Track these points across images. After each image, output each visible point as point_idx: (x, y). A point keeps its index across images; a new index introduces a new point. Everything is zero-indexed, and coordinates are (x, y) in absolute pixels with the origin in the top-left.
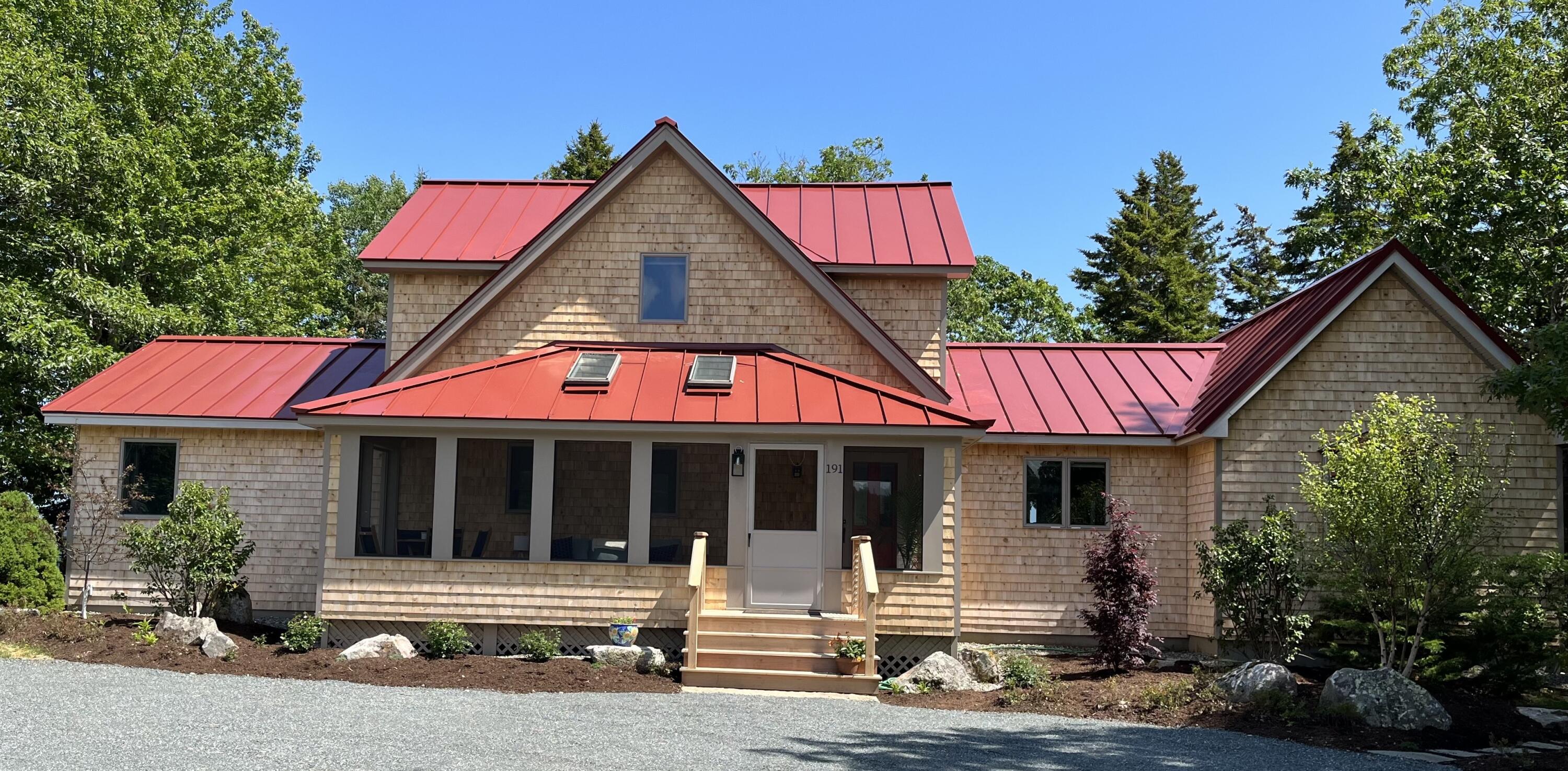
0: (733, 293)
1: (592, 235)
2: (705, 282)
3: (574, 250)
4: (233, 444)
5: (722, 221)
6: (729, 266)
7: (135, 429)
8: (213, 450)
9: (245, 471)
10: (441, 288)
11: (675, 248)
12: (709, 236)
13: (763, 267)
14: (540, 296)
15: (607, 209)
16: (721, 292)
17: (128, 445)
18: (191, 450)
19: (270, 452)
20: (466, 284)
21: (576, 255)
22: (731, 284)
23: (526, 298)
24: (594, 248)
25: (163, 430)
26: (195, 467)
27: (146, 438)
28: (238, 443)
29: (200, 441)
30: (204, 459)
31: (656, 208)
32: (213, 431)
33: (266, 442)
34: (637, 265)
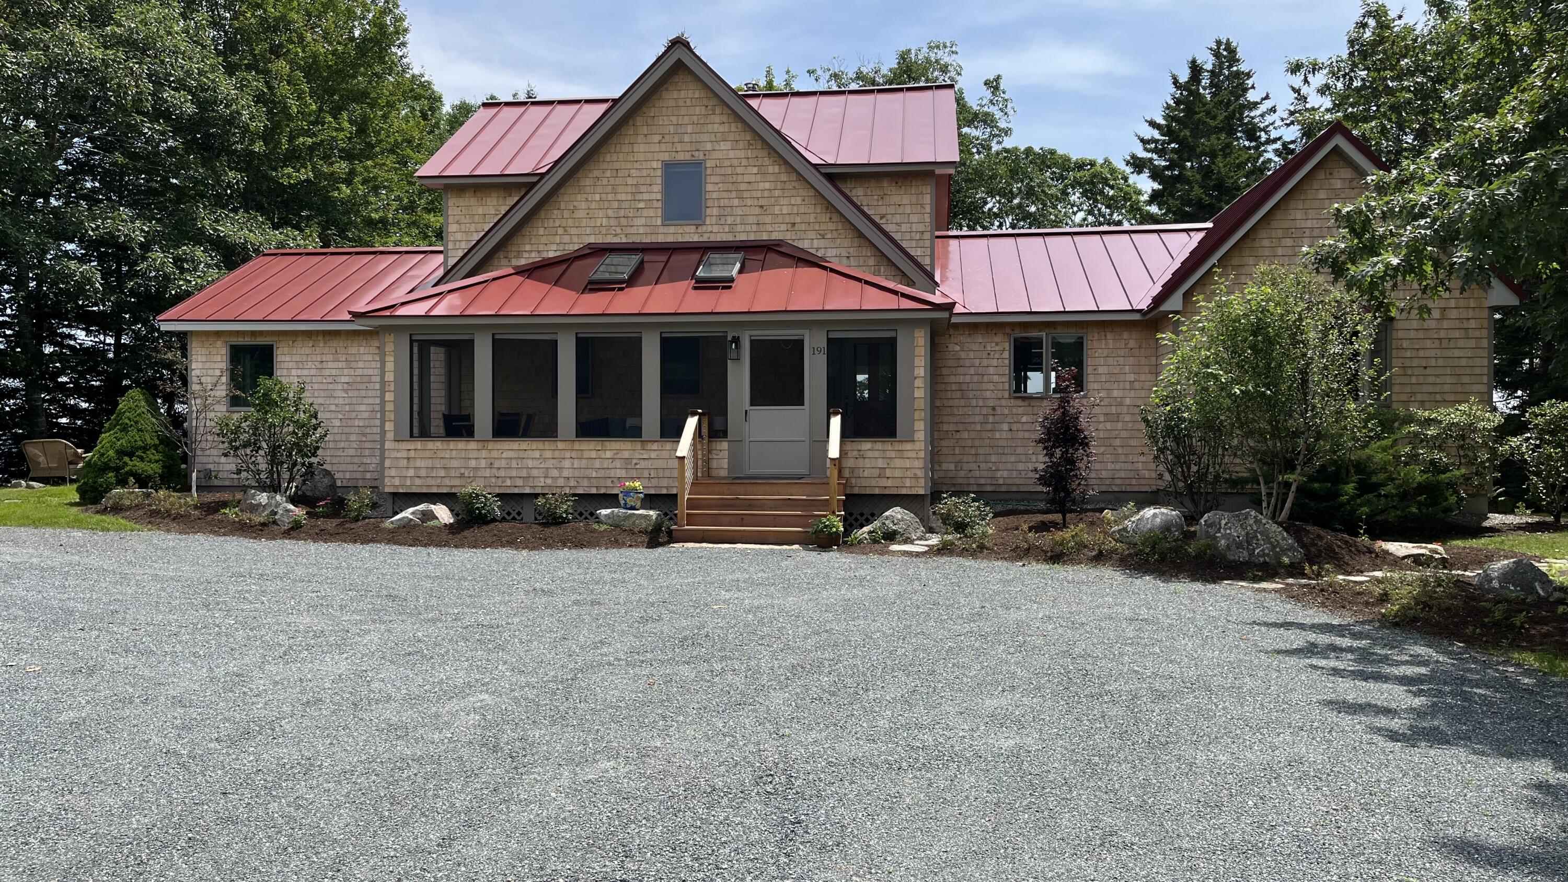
0: (745, 195)
1: (618, 146)
2: (720, 185)
3: (604, 161)
4: (321, 345)
5: (733, 129)
6: (740, 170)
7: (238, 333)
8: (304, 350)
9: (333, 367)
10: (488, 199)
11: (693, 156)
12: (722, 143)
13: (770, 169)
14: (575, 203)
15: (631, 122)
16: (734, 194)
17: (232, 347)
18: (286, 350)
19: (353, 350)
20: (510, 196)
21: (605, 166)
22: (743, 187)
23: (562, 206)
24: (621, 158)
25: (261, 333)
26: (291, 365)
27: (248, 341)
28: (325, 343)
29: (294, 342)
30: (298, 358)
31: (674, 119)
32: (304, 333)
33: (349, 342)
34: (659, 173)
